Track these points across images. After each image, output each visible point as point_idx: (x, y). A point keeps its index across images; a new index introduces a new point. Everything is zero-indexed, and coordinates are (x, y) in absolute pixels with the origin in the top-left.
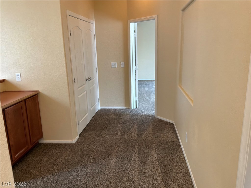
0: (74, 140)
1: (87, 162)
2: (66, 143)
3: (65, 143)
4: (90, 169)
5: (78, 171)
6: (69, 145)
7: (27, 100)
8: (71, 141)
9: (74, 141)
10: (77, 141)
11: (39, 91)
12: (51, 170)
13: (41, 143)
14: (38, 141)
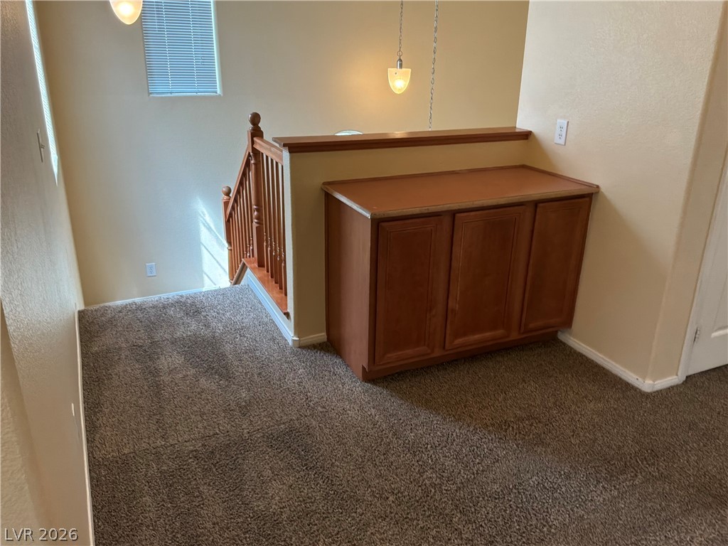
0: (651, 382)
1: (623, 472)
2: (623, 377)
3: (619, 375)
4: (607, 496)
5: (568, 477)
6: (627, 386)
7: (541, 205)
8: (640, 379)
9: (648, 384)
10: (659, 392)
11: (598, 187)
12: (509, 426)
13: (561, 342)
14: (557, 332)
